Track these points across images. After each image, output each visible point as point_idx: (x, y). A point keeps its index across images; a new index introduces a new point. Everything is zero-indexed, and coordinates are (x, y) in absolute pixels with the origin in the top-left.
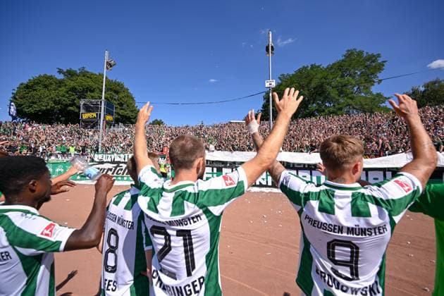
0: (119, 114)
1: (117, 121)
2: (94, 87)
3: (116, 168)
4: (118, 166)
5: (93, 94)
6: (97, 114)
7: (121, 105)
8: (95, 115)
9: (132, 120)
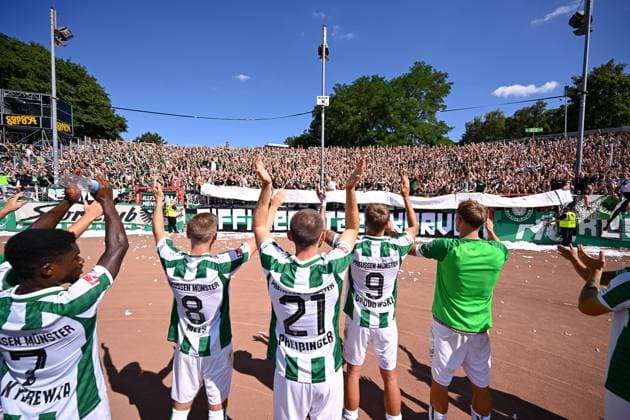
0: (82, 122)
6: (38, 119)
7: (84, 105)
8: (33, 119)
9: (108, 133)
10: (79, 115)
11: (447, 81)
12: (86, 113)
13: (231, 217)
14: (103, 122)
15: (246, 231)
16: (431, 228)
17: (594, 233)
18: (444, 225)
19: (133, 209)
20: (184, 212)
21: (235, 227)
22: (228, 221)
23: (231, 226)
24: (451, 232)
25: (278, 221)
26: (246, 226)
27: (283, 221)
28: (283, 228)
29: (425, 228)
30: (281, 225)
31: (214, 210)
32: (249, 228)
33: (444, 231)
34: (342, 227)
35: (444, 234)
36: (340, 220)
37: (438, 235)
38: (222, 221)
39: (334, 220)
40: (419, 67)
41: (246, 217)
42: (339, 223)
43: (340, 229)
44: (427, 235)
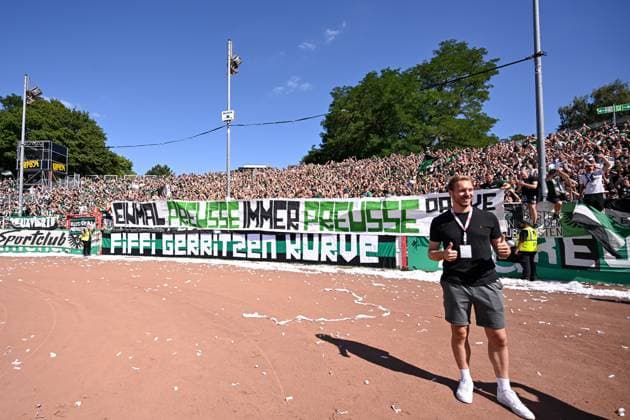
0: (77, 160)
1: (71, 171)
2: (40, 121)
3: (36, 235)
4: (38, 233)
5: (37, 132)
6: (39, 162)
7: (81, 146)
8: (36, 163)
9: (98, 168)
10: (76, 155)
11: (486, 59)
12: (83, 153)
13: (138, 241)
14: (95, 160)
15: (150, 255)
16: (333, 252)
17: (553, 259)
18: (348, 249)
19: (64, 234)
20: (101, 236)
21: (142, 252)
22: (136, 244)
23: (138, 250)
24: (357, 258)
25: (178, 245)
26: (151, 250)
27: (183, 245)
28: (183, 253)
29: (326, 252)
30: (181, 249)
31: (124, 234)
32: (153, 252)
33: (348, 256)
34: (238, 252)
35: (348, 260)
36: (236, 243)
37: (341, 261)
38: (131, 245)
39: (230, 244)
40: (447, 48)
41: (151, 241)
42: (235, 247)
43: (235, 254)
44: (329, 262)
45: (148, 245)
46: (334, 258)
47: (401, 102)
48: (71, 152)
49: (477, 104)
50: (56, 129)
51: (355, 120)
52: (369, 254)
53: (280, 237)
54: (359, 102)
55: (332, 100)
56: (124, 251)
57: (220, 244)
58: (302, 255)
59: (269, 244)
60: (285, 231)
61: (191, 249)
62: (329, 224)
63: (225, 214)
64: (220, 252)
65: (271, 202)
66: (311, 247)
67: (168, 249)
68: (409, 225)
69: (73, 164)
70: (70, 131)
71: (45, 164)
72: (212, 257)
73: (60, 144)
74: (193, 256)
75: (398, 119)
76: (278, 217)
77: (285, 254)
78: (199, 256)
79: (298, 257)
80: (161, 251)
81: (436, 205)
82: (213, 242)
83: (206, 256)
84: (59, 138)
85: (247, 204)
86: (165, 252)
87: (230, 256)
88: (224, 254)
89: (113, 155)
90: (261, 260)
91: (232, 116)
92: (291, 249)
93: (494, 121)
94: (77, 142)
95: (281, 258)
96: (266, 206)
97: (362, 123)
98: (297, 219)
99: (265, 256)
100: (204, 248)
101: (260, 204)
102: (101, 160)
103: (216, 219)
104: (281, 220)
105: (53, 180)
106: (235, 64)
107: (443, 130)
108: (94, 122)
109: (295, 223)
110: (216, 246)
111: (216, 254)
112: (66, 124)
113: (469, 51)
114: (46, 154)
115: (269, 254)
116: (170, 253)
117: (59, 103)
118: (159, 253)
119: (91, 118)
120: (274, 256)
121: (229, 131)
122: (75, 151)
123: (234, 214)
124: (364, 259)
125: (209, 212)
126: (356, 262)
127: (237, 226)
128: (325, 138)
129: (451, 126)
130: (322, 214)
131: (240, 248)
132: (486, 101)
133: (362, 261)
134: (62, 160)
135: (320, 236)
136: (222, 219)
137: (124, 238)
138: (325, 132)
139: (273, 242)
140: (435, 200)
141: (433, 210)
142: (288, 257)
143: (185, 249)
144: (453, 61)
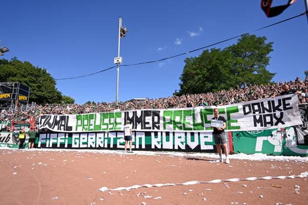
0: (36, 95)
1: (31, 101)
2: (15, 72)
5: (13, 79)
6: (11, 95)
7: (39, 87)
8: (9, 95)
9: (49, 100)
12: (40, 91)
13: (57, 139)
14: (47, 95)
15: (64, 148)
16: (182, 143)
18: (193, 140)
19: (9, 135)
21: (58, 146)
22: (55, 141)
23: (56, 144)
24: (199, 146)
25: (82, 141)
26: (64, 145)
27: (85, 141)
28: (85, 146)
29: (178, 143)
30: (84, 143)
31: (48, 134)
32: (66, 146)
33: (193, 145)
34: (120, 144)
35: (193, 148)
36: (120, 138)
37: (188, 149)
38: (52, 141)
39: (115, 140)
40: (245, 38)
41: (65, 139)
42: (118, 141)
43: (119, 146)
44: (180, 150)
45: (63, 141)
46: (183, 147)
47: (222, 64)
48: (33, 90)
49: (263, 66)
50: (24, 77)
51: (197, 74)
52: (206, 143)
53: (148, 134)
54: (200, 65)
55: (185, 64)
56: (47, 146)
57: (109, 139)
58: (162, 145)
59: (140, 139)
60: (151, 130)
61: (90, 143)
62: (179, 125)
63: (112, 120)
64: (109, 145)
65: (142, 111)
66: (168, 140)
67: (76, 144)
68: (233, 124)
69: (33, 97)
70: (33, 78)
71: (14, 96)
72: (104, 148)
73: (26, 85)
74: (91, 148)
75: (221, 73)
76: (146, 121)
77: (151, 145)
78: (95, 148)
79: (159, 147)
80: (71, 145)
81: (250, 109)
82: (104, 139)
83: (100, 148)
84: (26, 82)
85: (127, 114)
86: (74, 146)
87: (115, 148)
88: (112, 146)
89: (59, 93)
90: (135, 149)
91: (120, 60)
92: (154, 142)
93: (274, 74)
94: (37, 85)
95: (148, 148)
96: (139, 114)
97: (201, 76)
98: (158, 122)
99: (137, 147)
100: (99, 143)
101: (135, 113)
102: (51, 95)
103: (107, 124)
104: (148, 123)
105: (18, 106)
106: (123, 31)
107: (246, 79)
108: (49, 74)
109: (157, 125)
110: (106, 140)
111: (106, 146)
112: (32, 75)
113: (257, 38)
114: (15, 90)
115: (140, 146)
116: (77, 146)
117: (29, 63)
118: (70, 146)
119: (47, 72)
120: (143, 147)
121: (118, 69)
122: (35, 89)
123: (118, 120)
124: (203, 147)
125: (102, 120)
126: (198, 149)
127: (120, 128)
128: (182, 86)
129: (250, 77)
130: (174, 118)
131: (122, 142)
132: (268, 65)
133: (202, 148)
134: (25, 94)
135: (174, 133)
136: (110, 124)
137: (48, 137)
138: (182, 83)
139: (143, 137)
140: (249, 106)
141: (249, 113)
142: (153, 147)
143: (87, 143)
144: (249, 43)
